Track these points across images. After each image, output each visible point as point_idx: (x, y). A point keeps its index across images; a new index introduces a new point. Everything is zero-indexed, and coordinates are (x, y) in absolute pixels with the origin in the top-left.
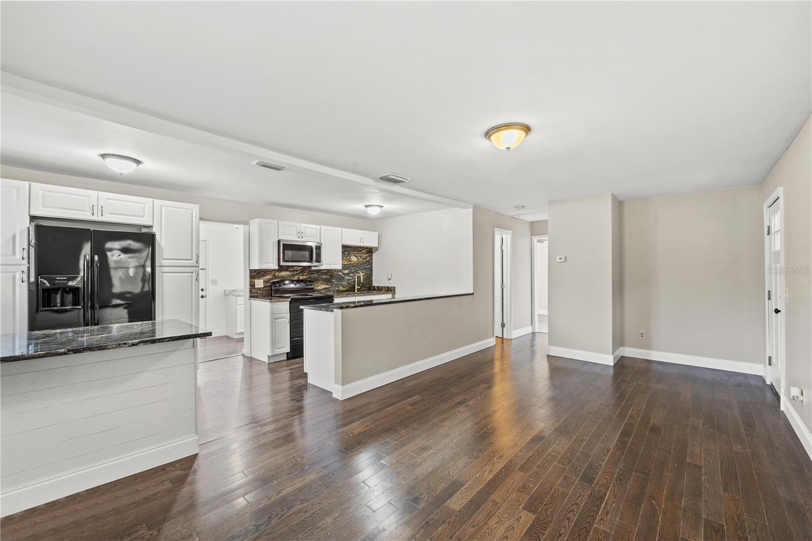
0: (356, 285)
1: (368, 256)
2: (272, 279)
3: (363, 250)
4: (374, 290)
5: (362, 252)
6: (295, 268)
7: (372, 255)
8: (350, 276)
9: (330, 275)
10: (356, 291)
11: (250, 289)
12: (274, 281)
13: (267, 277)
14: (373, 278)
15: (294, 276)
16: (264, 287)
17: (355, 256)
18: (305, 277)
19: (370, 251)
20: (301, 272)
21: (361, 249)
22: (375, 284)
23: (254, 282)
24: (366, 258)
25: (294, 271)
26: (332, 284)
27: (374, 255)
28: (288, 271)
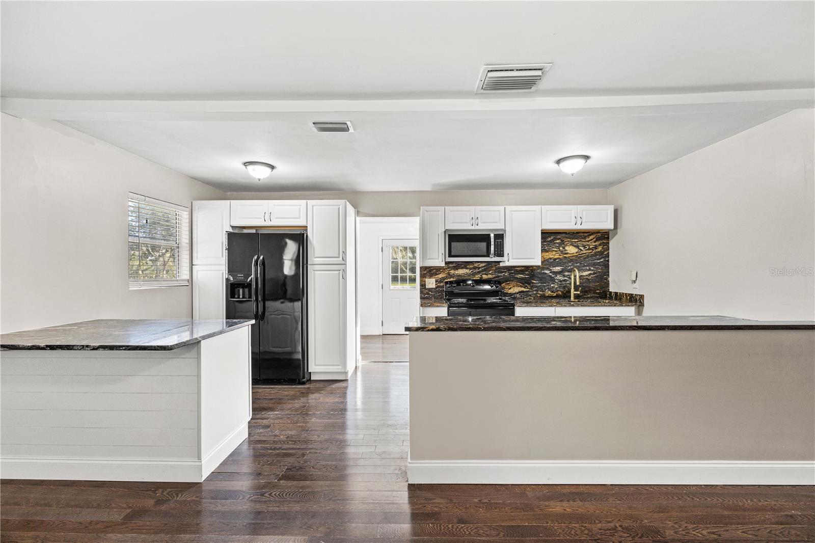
0: (572, 290)
1: (600, 245)
2: (446, 278)
3: (590, 235)
4: (611, 298)
5: (588, 239)
6: (476, 265)
7: (608, 243)
8: (564, 276)
9: (527, 274)
10: (572, 299)
11: (421, 289)
12: (448, 280)
13: (440, 276)
14: (610, 279)
15: (474, 274)
16: (436, 288)
17: (575, 246)
18: (490, 276)
19: (603, 237)
20: (485, 270)
21: (586, 235)
22: (613, 288)
23: (425, 281)
24: (596, 247)
25: (475, 268)
26: (532, 287)
27: (612, 243)
28: (467, 268)
